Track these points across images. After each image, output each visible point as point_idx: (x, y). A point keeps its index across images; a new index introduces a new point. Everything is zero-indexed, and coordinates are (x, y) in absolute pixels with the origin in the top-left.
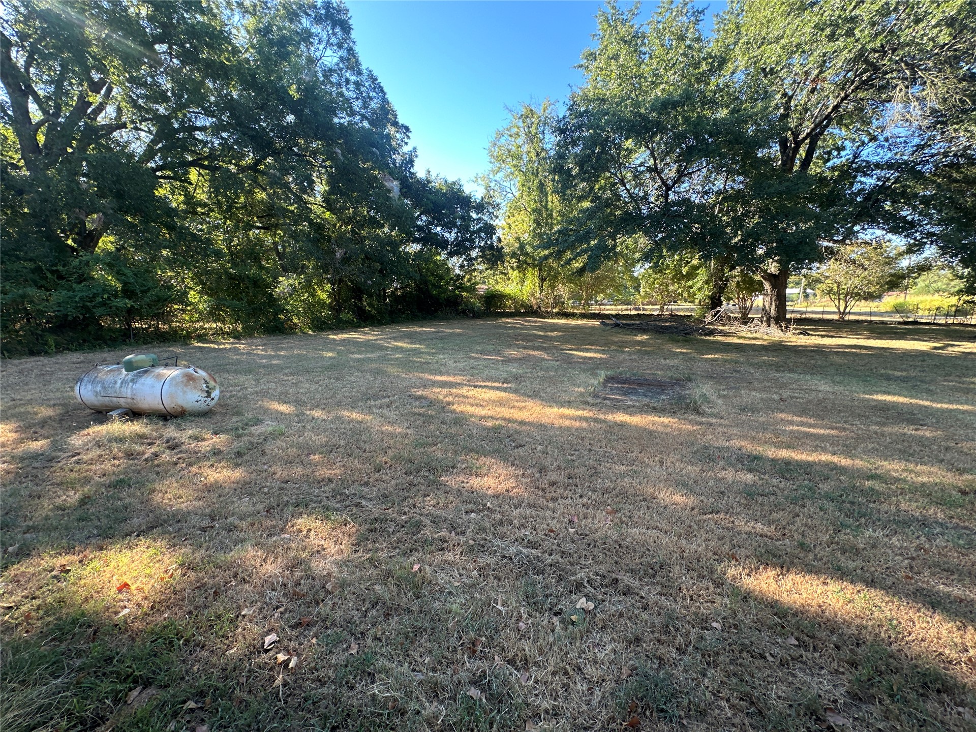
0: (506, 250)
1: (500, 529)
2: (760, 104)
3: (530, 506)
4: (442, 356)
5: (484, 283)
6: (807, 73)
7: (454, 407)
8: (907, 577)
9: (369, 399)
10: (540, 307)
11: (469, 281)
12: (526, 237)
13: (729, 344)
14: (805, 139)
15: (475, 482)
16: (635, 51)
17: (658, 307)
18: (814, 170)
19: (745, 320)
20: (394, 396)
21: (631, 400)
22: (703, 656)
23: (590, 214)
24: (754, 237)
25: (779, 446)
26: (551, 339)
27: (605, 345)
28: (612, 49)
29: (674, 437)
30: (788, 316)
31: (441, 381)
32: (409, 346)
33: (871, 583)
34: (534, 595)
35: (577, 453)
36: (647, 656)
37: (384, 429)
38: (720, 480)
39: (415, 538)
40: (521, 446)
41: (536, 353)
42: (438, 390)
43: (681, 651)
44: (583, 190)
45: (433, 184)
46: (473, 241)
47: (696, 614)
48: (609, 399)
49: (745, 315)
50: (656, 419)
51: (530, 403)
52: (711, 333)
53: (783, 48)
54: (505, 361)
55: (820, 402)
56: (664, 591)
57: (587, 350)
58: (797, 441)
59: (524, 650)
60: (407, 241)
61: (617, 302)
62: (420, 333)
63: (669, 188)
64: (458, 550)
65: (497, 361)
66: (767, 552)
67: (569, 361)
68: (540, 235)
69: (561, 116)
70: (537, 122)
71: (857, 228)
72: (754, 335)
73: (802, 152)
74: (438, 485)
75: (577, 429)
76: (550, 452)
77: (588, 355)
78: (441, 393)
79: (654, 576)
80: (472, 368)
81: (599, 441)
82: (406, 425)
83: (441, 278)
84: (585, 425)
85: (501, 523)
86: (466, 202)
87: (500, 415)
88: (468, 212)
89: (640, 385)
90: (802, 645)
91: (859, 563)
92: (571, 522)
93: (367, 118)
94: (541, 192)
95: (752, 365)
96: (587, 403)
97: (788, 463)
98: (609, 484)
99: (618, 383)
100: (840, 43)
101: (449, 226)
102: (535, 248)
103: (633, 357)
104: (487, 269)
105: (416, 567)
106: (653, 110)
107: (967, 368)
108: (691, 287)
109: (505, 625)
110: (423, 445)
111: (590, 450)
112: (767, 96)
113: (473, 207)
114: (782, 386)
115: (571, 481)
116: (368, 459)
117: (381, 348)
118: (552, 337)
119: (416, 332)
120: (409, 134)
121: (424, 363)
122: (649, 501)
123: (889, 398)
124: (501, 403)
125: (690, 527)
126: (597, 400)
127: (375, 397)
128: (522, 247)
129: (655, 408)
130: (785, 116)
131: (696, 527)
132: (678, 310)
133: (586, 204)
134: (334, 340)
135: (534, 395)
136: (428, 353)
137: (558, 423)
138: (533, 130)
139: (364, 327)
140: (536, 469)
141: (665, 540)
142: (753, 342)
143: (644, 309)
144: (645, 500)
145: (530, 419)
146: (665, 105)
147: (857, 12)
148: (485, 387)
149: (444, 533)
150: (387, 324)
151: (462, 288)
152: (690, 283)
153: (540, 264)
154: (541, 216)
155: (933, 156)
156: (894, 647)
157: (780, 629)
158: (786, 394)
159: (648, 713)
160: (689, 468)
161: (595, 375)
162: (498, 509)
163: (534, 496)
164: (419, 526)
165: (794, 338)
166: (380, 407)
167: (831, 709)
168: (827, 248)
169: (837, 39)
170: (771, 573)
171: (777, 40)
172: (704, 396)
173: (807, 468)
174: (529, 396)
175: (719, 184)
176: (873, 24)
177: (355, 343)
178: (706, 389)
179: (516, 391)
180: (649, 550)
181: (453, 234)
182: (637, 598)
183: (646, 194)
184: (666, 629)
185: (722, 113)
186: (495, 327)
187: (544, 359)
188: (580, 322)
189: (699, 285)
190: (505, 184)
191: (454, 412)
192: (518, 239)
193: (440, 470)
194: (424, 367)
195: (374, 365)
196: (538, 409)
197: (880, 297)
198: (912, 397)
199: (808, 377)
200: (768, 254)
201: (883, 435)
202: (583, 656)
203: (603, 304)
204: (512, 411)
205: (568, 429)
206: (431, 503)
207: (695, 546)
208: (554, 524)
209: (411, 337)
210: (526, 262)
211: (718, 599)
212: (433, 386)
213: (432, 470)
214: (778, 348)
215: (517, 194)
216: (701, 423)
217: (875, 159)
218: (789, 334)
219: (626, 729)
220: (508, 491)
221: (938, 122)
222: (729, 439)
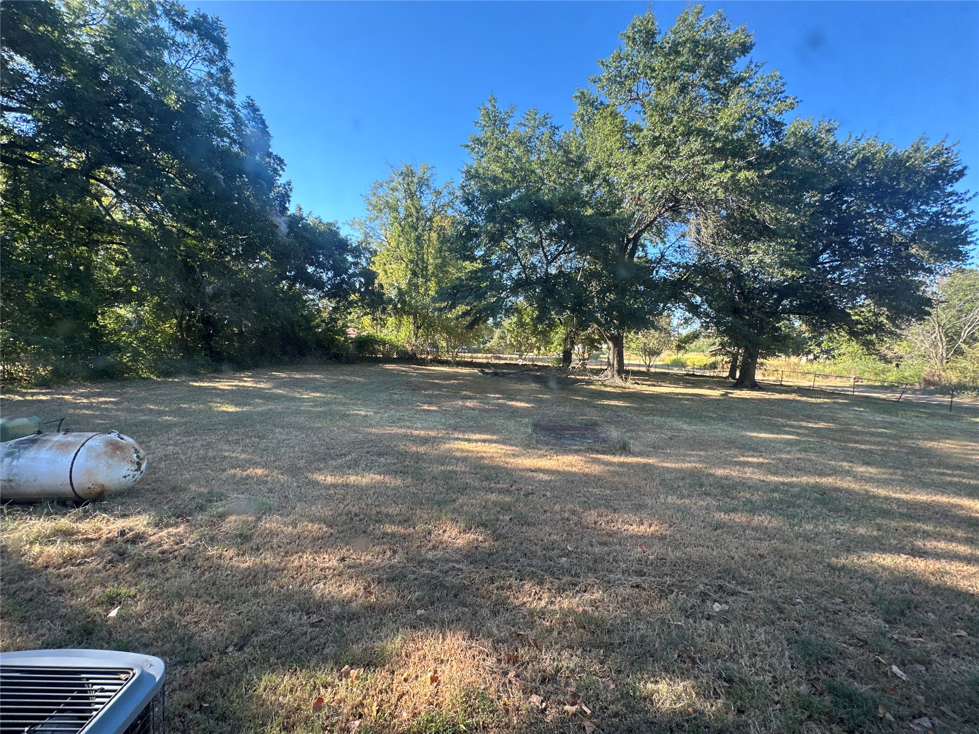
0: (386, 296)
10: (415, 354)
12: (404, 286)
13: (593, 392)
30: (626, 368)
45: (307, 222)
46: (352, 285)
52: (575, 382)
55: (694, 438)
63: (549, 262)
88: (343, 254)
113: (349, 251)
120: (283, 167)
128: (400, 295)
153: (415, 313)
154: (417, 267)
161: (520, 423)
165: (632, 387)
181: (329, 275)
188: (457, 370)
210: (402, 310)
218: (628, 383)
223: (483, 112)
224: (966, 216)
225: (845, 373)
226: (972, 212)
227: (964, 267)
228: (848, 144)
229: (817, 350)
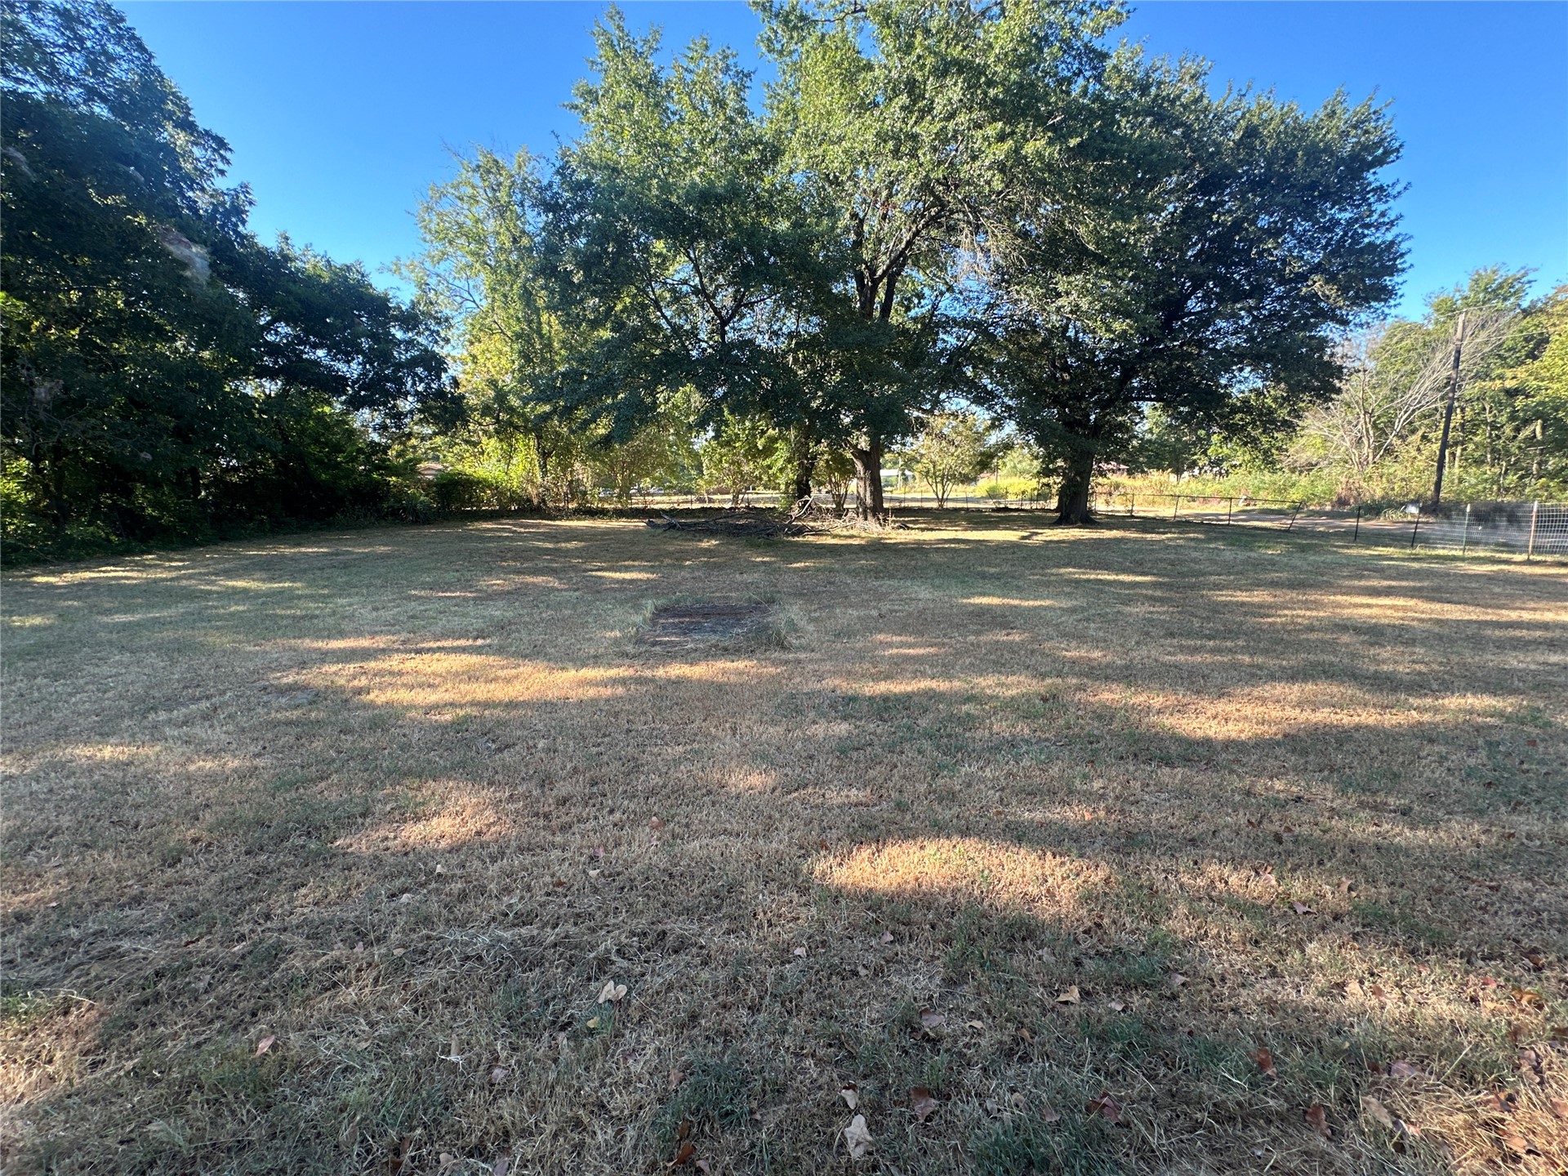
0: (473, 401)
1: (460, 910)
2: (825, 221)
3: (521, 849)
4: (344, 601)
5: (436, 459)
6: (875, 193)
7: (372, 696)
8: (999, 813)
9: (154, 709)
10: (544, 501)
11: (400, 455)
12: (508, 381)
13: (823, 546)
14: (881, 277)
15: (413, 833)
16: (657, 105)
17: (730, 497)
18: (894, 319)
19: (839, 513)
20: (223, 693)
21: (694, 641)
22: (783, 1004)
23: (612, 350)
24: (837, 398)
25: (876, 678)
26: (567, 553)
27: (655, 558)
28: (622, 93)
29: (752, 689)
30: (886, 505)
31: (342, 650)
32: (264, 586)
33: (965, 833)
34: (523, 1008)
35: (606, 740)
36: (707, 1037)
37: (192, 768)
38: (809, 738)
39: (265, 983)
40: (507, 747)
41: (539, 580)
42: (334, 668)
43: (754, 1009)
44: (595, 309)
45: (299, 264)
46: (400, 382)
47: (774, 945)
48: (661, 643)
49: (839, 504)
50: (729, 665)
51: (526, 668)
52: (800, 531)
53: (845, 152)
54: (480, 598)
55: (921, 612)
56: (733, 926)
57: (627, 569)
58: (898, 667)
59: (501, 1118)
60: (245, 372)
61: (669, 490)
62: (294, 558)
63: (724, 323)
64: (368, 976)
65: (465, 599)
66: (862, 826)
67: (597, 589)
68: (533, 380)
69: (545, 182)
70: (508, 183)
71: (943, 396)
72: (851, 532)
73: (882, 294)
74: (327, 858)
75: (607, 700)
76: (561, 748)
77: (628, 576)
78: (341, 674)
79: (719, 907)
80: (413, 617)
81: (644, 713)
82: (254, 749)
83: (337, 449)
84: (620, 691)
85: (463, 897)
86: (379, 307)
87: (468, 698)
88: (385, 325)
89: (706, 615)
90: (899, 939)
91: (956, 810)
92: (593, 858)
93: (104, 99)
94: (528, 305)
95: (849, 573)
96: (626, 655)
97: (885, 699)
98: (657, 779)
99: (674, 616)
100: (903, 163)
101: (346, 351)
102: (526, 401)
103: (697, 574)
104: (435, 434)
105: (264, 1046)
106: (689, 201)
107: (1049, 559)
108: (769, 467)
109: (466, 1087)
110: (294, 785)
111: (629, 731)
112: (833, 213)
113: (395, 318)
114: (880, 597)
115: (595, 789)
116: (146, 845)
117: (191, 595)
118: (568, 550)
119: (283, 556)
120: (228, 155)
121: (303, 617)
122: (713, 793)
123: (985, 600)
124: (471, 676)
125: (770, 817)
126: (644, 648)
127: (171, 702)
128: (501, 396)
129: (726, 649)
130: (858, 244)
131: (777, 815)
132: (758, 501)
133: (605, 334)
134: (50, 587)
135: (535, 653)
136: (312, 597)
137: (575, 694)
138: (502, 195)
139: (143, 553)
140: (534, 782)
141: (736, 847)
142: (850, 541)
143: (710, 501)
144: (709, 793)
145: (526, 697)
146: (705, 197)
147: (916, 129)
148: (440, 649)
149: (338, 952)
150: (207, 542)
151: (386, 468)
152: (768, 461)
153: (537, 427)
154: (530, 347)
155: (1002, 318)
156: (986, 903)
157: (872, 928)
158: (885, 607)
159: (707, 1129)
160: (771, 730)
161: (637, 608)
162: (458, 872)
163: (529, 831)
164: (276, 955)
165: (893, 535)
166: (185, 723)
167: (926, 1011)
168: (917, 418)
169: (900, 159)
170: (866, 853)
171: (841, 139)
172: (791, 623)
173: (904, 701)
174: (525, 657)
175: (790, 323)
176: (935, 149)
177: (115, 589)
178: (794, 611)
179: (500, 651)
180: (713, 870)
181: (354, 365)
182: (694, 950)
183: (695, 327)
184: (734, 986)
185: (783, 225)
186: (461, 538)
187: (553, 589)
188: (615, 524)
189: (780, 463)
190: (457, 282)
191: (372, 705)
192: (493, 383)
193: (333, 826)
194: (303, 625)
195: (168, 634)
196: (542, 676)
197: (975, 480)
198: (1004, 596)
199: (909, 583)
200: (856, 425)
201: (979, 646)
202: (608, 1081)
203: (649, 494)
204: (492, 687)
205: (594, 701)
206: (310, 899)
207: (777, 844)
208: (564, 872)
209: (270, 568)
210: (510, 423)
211: (803, 913)
212: (323, 661)
213: (312, 830)
214: (877, 547)
215: (485, 304)
216: (787, 662)
217: (952, 313)
218: (888, 529)
219: (674, 1171)
220: (479, 833)
221: (1003, 280)
222: (821, 679)
223: (602, 40)
224: (1392, 223)
225: (1233, 493)
226: (1400, 217)
227: (1387, 311)
228: (1227, 103)
229: (1202, 461)
